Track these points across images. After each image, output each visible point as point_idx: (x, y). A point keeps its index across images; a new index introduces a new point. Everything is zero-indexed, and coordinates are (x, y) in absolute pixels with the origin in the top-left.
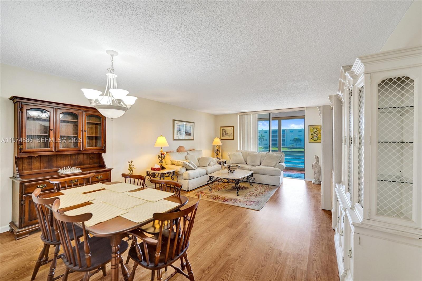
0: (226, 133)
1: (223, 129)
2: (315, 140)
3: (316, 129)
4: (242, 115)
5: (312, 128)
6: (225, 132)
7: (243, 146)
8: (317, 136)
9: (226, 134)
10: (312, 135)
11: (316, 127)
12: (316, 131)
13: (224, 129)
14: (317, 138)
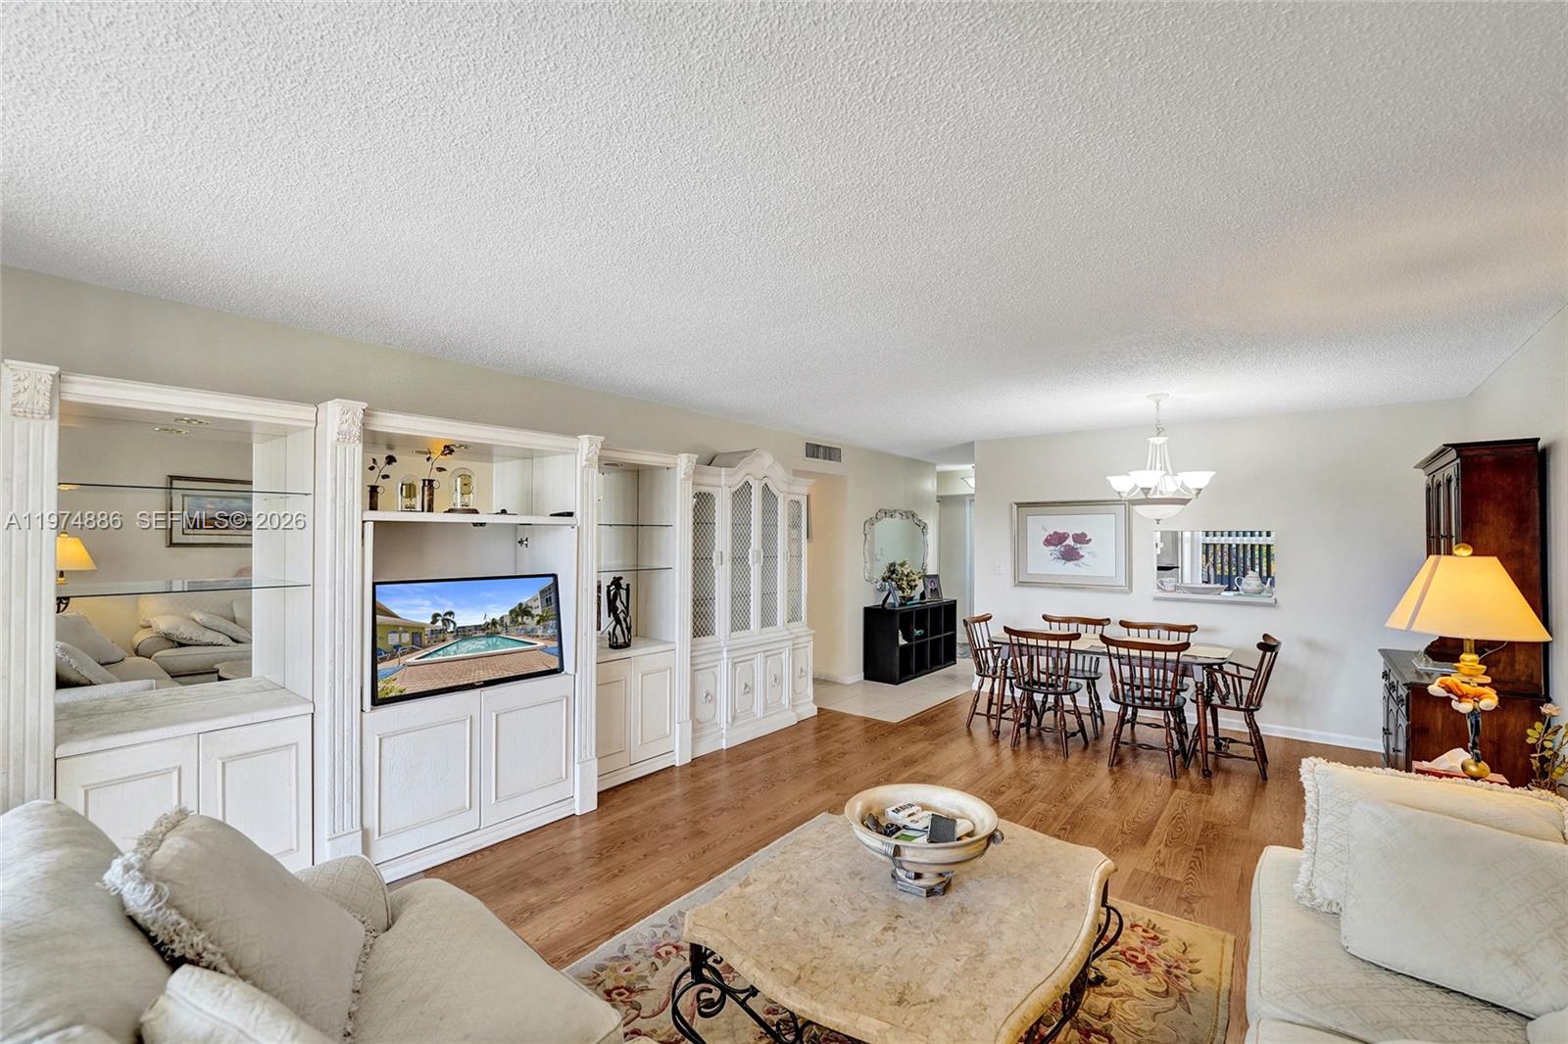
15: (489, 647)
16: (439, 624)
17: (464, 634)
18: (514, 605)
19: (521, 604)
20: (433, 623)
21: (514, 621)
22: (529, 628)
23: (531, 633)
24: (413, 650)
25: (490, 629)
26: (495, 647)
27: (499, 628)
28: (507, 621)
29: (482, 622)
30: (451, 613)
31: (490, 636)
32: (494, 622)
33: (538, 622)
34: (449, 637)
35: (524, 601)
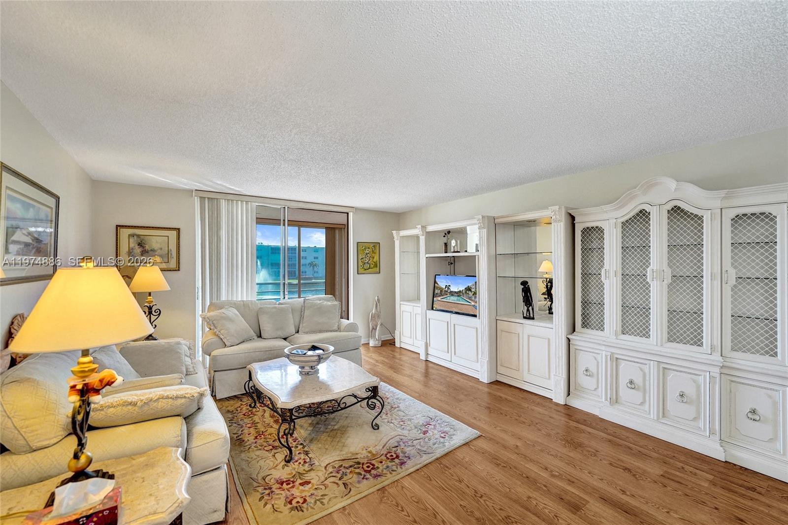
0: (147, 247)
1: (129, 235)
2: (365, 270)
3: (367, 250)
4: (208, 198)
5: (361, 246)
6: (140, 245)
7: (215, 290)
8: (369, 262)
9: (144, 252)
10: (362, 260)
11: (367, 245)
12: (367, 252)
13: (138, 236)
14: (368, 266)
15: (457, 300)
16: (447, 289)
17: (452, 294)
18: (466, 286)
19: (468, 286)
20: (445, 288)
21: (466, 292)
22: (470, 296)
23: (470, 298)
24: (440, 296)
25: (458, 294)
26: (459, 301)
27: (461, 294)
28: (464, 292)
29: (457, 291)
30: (449, 286)
31: (458, 296)
32: (460, 292)
33: (473, 295)
34: (448, 294)
35: (470, 285)
